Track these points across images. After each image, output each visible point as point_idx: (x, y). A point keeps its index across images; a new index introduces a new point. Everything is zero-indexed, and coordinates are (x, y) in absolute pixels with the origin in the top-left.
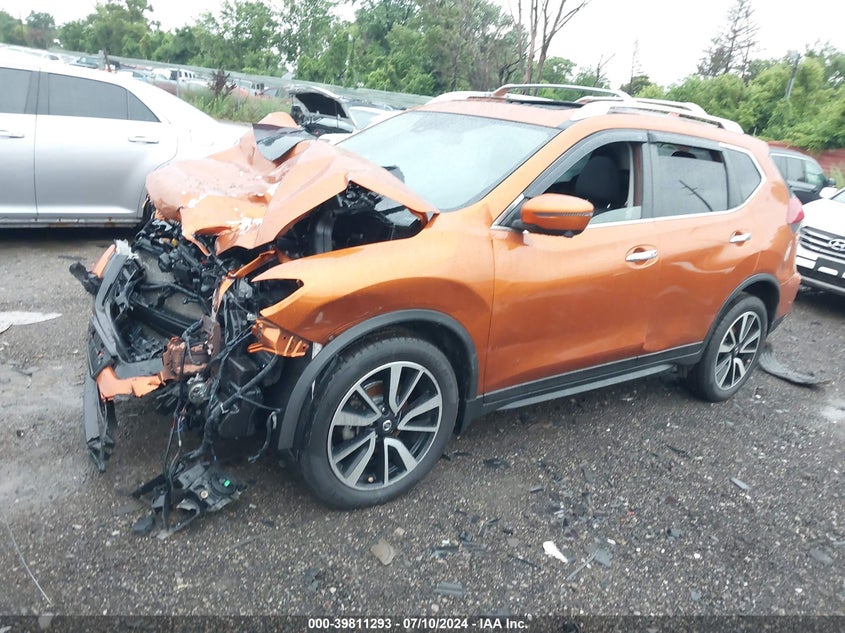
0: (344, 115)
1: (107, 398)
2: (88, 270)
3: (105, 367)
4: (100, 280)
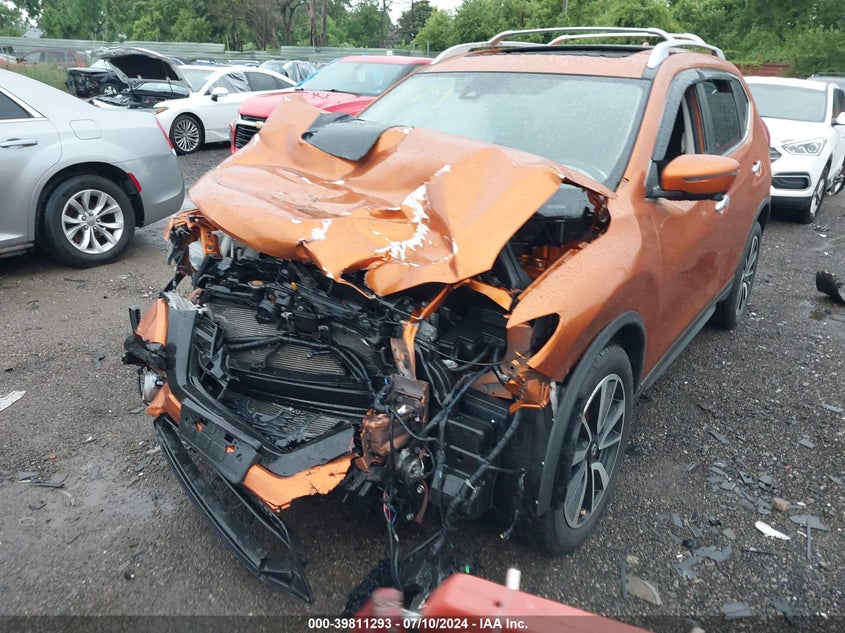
0: (174, 77)
1: (280, 507)
2: (144, 339)
3: (251, 466)
4: (168, 349)
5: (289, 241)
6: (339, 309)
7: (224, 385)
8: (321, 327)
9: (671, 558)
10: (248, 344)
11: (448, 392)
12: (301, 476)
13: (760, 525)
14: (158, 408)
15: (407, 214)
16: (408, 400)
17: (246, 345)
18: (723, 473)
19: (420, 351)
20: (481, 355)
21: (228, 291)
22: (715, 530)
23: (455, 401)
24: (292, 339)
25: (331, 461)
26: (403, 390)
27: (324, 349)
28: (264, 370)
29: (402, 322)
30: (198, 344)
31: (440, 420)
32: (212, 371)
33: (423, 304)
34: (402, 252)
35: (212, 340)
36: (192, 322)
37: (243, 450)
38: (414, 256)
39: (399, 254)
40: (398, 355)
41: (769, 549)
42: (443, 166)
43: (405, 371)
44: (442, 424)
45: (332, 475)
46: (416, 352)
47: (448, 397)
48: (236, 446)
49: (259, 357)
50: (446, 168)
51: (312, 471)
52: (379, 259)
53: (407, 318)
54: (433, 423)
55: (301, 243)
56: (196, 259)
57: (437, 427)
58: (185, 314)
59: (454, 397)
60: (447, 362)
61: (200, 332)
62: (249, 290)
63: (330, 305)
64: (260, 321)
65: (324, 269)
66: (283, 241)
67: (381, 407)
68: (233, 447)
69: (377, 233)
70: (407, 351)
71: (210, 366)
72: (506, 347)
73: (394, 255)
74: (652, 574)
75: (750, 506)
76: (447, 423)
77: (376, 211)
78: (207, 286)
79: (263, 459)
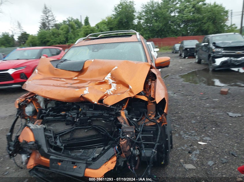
5: (77, 96)
6: (97, 113)
7: (63, 148)
8: (89, 121)
9: (189, 157)
10: (64, 133)
11: (139, 127)
12: (103, 166)
13: (200, 143)
14: (32, 165)
15: (107, 82)
16: (128, 133)
17: (63, 133)
18: (184, 134)
19: (128, 118)
20: (142, 115)
21: (52, 118)
22: (192, 147)
23: (142, 129)
24: (79, 127)
25: (110, 159)
26: (126, 131)
27: (90, 127)
28: (72, 140)
29: (120, 111)
30: (48, 138)
31: (140, 136)
32: (58, 144)
33: (124, 105)
34: (110, 92)
35: (52, 135)
36: (43, 131)
37: (80, 165)
38: (115, 93)
39: (110, 93)
40: (121, 121)
41: (205, 147)
42: (114, 67)
43: (125, 125)
44: (141, 137)
45: (112, 163)
46: (127, 118)
47: (140, 129)
48: (77, 165)
49: (68, 136)
50: (116, 67)
51: (106, 164)
52: (105, 95)
53: (121, 110)
54: (138, 137)
55: (82, 96)
56: (28, 112)
57: (139, 138)
58: (40, 129)
59: (141, 128)
60: (134, 119)
61: (46, 134)
62: (61, 115)
63: (94, 112)
64: (67, 124)
65: (93, 101)
66: (75, 96)
67: (123, 137)
68: (76, 166)
69: (102, 88)
70: (124, 119)
71: (56, 143)
72: (147, 111)
73: (109, 93)
74: (188, 162)
75: (194, 139)
76: (142, 136)
77: (97, 83)
78: (44, 118)
79: (88, 166)
